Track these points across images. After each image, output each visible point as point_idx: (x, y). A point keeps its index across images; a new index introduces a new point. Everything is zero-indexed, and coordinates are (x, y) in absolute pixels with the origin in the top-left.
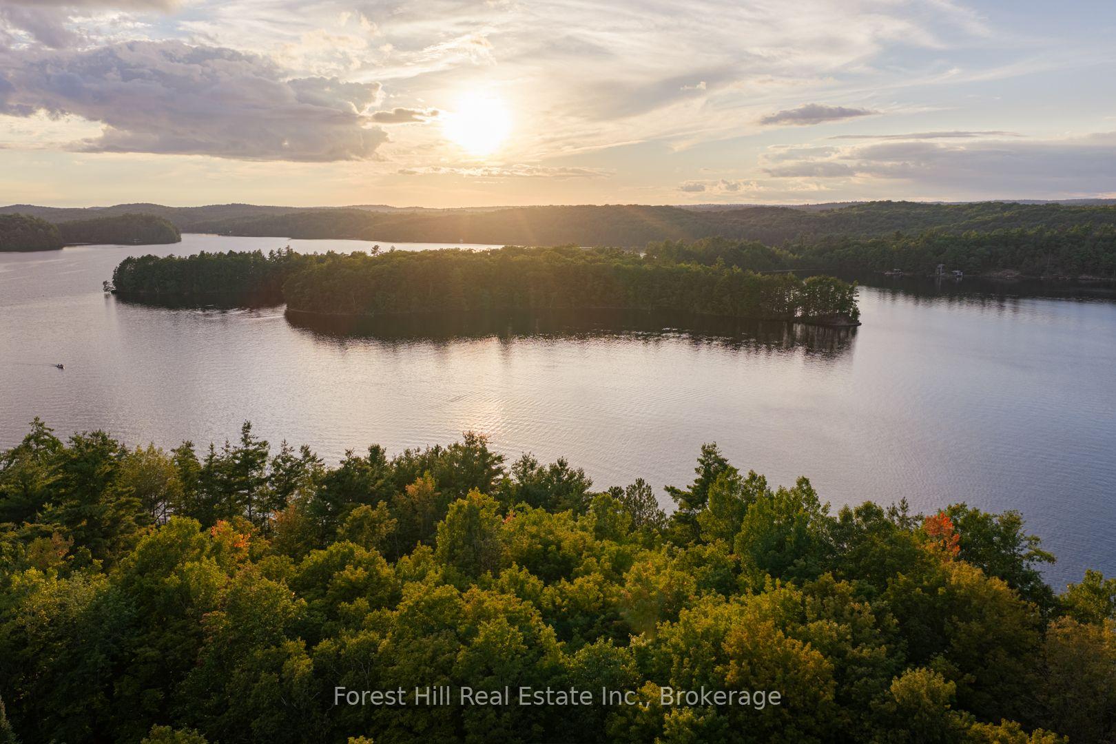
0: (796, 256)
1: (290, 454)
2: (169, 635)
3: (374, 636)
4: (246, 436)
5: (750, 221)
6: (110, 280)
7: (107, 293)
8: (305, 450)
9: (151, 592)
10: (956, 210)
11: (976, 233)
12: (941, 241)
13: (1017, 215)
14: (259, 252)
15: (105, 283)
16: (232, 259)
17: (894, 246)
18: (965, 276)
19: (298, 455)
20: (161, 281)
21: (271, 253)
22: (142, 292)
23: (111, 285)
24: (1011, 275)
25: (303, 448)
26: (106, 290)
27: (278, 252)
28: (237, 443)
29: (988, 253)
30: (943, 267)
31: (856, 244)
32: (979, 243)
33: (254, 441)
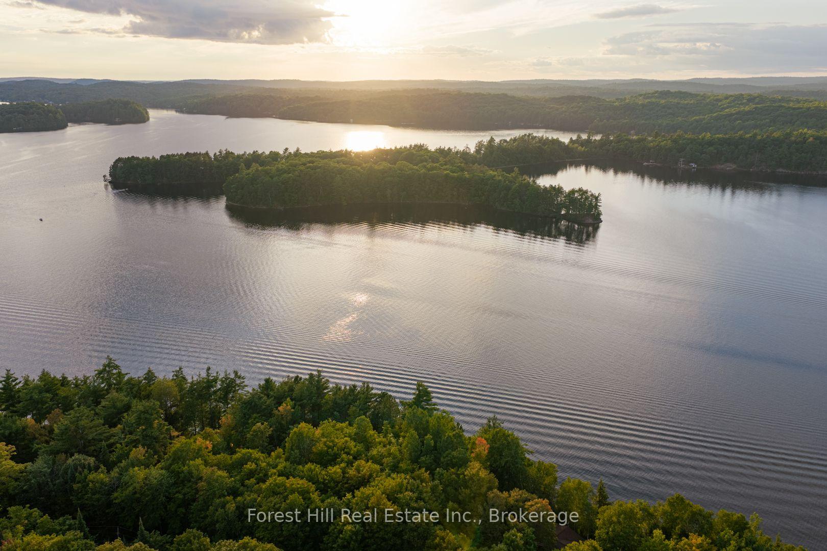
0: (583, 148)
1: (228, 376)
2: (186, 489)
3: (256, 496)
4: (208, 373)
5: (562, 108)
6: (108, 175)
7: (106, 183)
8: (236, 373)
9: (178, 472)
10: (714, 100)
11: (710, 135)
12: (684, 141)
13: (754, 110)
14: (207, 153)
15: (104, 176)
16: (189, 160)
17: (652, 144)
18: (699, 167)
19: (232, 376)
20: (142, 175)
21: (215, 154)
22: (129, 182)
23: (109, 178)
24: (730, 167)
25: (234, 371)
26: (105, 181)
27: (220, 152)
28: (204, 374)
29: (716, 151)
30: (683, 161)
31: (627, 140)
32: (710, 143)
33: (212, 375)
